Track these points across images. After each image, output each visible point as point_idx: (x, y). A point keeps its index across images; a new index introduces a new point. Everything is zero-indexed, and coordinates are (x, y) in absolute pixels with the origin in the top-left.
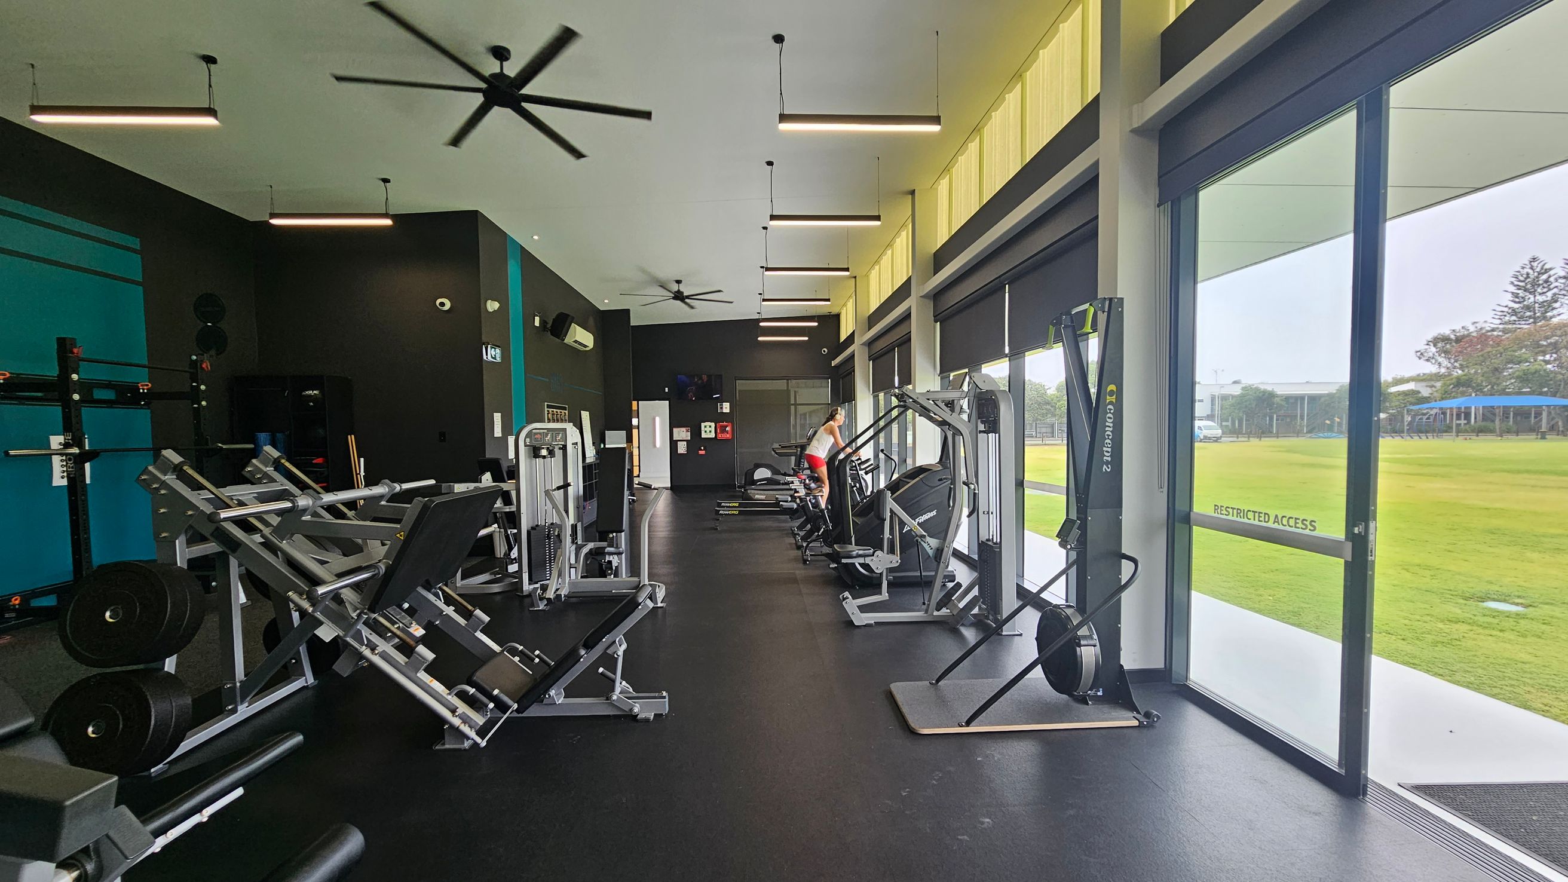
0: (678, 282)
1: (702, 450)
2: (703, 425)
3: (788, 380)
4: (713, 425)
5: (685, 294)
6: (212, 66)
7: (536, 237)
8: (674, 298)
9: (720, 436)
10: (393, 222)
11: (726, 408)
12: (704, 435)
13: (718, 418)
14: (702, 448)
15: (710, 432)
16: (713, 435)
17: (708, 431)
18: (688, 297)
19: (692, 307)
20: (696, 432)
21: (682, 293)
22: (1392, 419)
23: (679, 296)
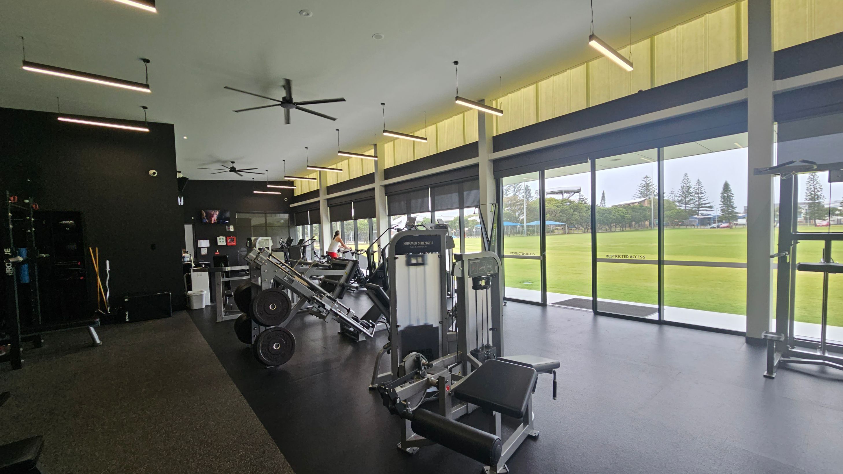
0: (233, 162)
1: (217, 252)
2: (218, 238)
3: (265, 213)
4: (224, 238)
5: (237, 169)
6: (148, 64)
7: (185, 138)
8: (230, 171)
9: (229, 244)
10: (149, 129)
11: (232, 228)
12: (219, 244)
13: (227, 234)
14: (218, 251)
15: (223, 242)
16: (225, 244)
17: (222, 242)
18: (239, 171)
19: (242, 176)
20: (213, 242)
21: (235, 168)
22: (470, 230)
23: (233, 170)
